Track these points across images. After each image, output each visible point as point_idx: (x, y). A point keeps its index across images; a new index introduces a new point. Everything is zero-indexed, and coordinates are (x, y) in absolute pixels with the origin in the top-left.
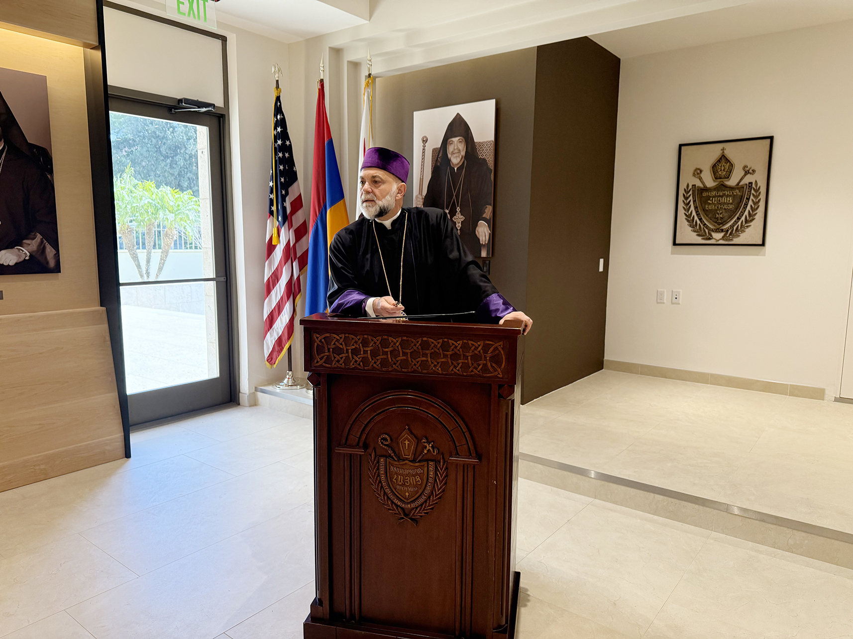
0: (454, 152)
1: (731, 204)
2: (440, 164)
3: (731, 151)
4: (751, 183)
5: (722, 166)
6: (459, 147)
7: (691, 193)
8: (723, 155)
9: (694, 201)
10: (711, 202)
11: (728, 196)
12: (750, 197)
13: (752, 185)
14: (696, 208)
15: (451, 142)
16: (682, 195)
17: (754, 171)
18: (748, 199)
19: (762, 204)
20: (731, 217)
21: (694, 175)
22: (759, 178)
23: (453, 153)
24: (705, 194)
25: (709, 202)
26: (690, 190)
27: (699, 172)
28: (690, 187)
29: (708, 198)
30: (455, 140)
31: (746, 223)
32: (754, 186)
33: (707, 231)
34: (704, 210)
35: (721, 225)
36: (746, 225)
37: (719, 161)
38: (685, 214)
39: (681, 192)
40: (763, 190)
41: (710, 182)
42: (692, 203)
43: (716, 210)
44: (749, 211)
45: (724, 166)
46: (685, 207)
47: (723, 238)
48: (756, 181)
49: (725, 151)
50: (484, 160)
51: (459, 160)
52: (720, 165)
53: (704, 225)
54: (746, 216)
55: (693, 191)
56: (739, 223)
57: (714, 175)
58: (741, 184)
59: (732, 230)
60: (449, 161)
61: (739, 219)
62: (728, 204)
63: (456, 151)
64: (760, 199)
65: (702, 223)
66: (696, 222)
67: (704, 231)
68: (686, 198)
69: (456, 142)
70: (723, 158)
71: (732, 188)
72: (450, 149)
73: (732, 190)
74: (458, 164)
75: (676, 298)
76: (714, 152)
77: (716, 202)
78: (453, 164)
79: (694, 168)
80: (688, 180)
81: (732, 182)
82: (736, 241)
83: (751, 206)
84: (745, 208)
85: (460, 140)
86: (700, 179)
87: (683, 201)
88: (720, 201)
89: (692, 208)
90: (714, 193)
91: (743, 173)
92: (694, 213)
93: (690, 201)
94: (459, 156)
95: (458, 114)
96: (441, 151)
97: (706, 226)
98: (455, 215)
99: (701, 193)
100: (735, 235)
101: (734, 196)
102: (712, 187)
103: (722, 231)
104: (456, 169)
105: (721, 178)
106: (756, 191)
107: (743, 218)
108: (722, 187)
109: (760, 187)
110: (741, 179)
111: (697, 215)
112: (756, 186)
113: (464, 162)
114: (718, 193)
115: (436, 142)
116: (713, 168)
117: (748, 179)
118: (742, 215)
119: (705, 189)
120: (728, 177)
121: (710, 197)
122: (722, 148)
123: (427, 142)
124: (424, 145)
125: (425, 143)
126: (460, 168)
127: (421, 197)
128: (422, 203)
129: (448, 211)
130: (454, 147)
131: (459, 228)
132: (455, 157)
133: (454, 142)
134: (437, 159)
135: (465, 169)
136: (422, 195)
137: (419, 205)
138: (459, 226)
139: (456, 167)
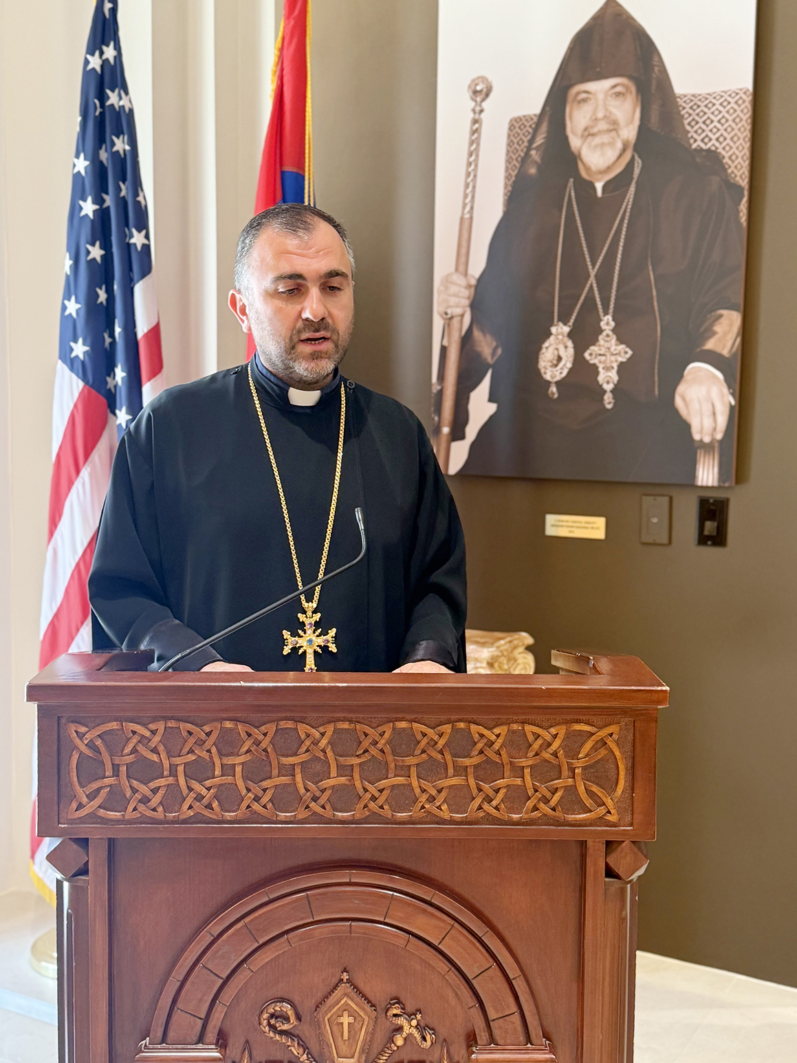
0: (595, 130)
2: (539, 167)
6: (614, 110)
23: (588, 134)
30: (599, 88)
50: (713, 157)
51: (611, 155)
60: (573, 158)
63: (603, 126)
69: (601, 96)
72: (578, 119)
74: (609, 169)
78: (588, 169)
85: (619, 89)
94: (612, 144)
95: (611, 2)
96: (545, 127)
98: (594, 341)
104: (599, 186)
113: (630, 165)
123: (487, 95)
124: (478, 109)
125: (483, 100)
126: (617, 185)
127: (461, 281)
128: (467, 302)
129: (566, 329)
130: (595, 111)
131: (608, 387)
132: (596, 146)
133: (595, 94)
134: (527, 154)
135: (632, 189)
136: (466, 274)
137: (457, 306)
138: (608, 378)
139: (598, 180)
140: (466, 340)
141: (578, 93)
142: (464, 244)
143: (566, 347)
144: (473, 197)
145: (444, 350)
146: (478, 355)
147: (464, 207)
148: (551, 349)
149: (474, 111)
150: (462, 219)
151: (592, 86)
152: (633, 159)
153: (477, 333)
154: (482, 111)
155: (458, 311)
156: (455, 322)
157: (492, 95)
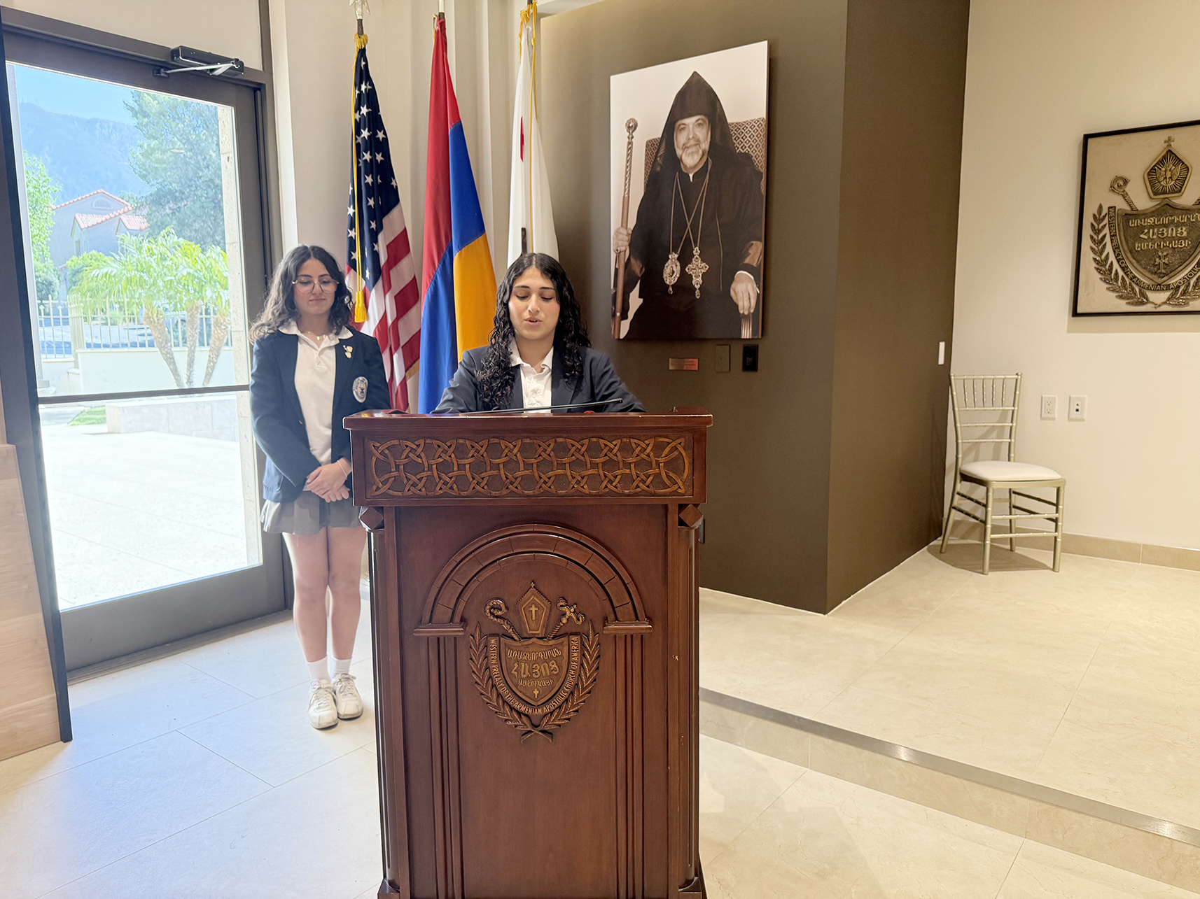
0: (689, 145)
1: (1185, 239)
2: (661, 168)
3: (1185, 144)
5: (1167, 171)
6: (697, 134)
7: (1106, 221)
8: (1169, 151)
9: (1112, 237)
10: (1145, 237)
11: (1178, 225)
14: (1115, 249)
15: (683, 126)
16: (1089, 225)
20: (1184, 263)
21: (1113, 189)
23: (685, 147)
24: (1133, 223)
25: (1142, 236)
26: (1105, 216)
28: (1105, 211)
29: (1141, 228)
30: (690, 121)
33: (1137, 289)
34: (1131, 251)
35: (1165, 278)
37: (1161, 161)
38: (1095, 259)
41: (1143, 202)
42: (1108, 239)
43: (1157, 251)
45: (1171, 170)
46: (1095, 247)
47: (1168, 301)
49: (1173, 144)
50: (747, 156)
51: (697, 158)
52: (1163, 169)
53: (1131, 279)
55: (1110, 218)
57: (1153, 187)
59: (1188, 286)
60: (678, 161)
61: (1198, 266)
62: (1180, 239)
63: (692, 142)
65: (1127, 276)
66: (1117, 273)
67: (1133, 289)
69: (691, 126)
70: (1169, 157)
71: (1186, 211)
72: (680, 139)
73: (1186, 214)
74: (696, 166)
75: (1078, 410)
76: (1151, 147)
77: (1155, 237)
78: (686, 166)
79: (1113, 178)
80: (1101, 198)
81: (1187, 199)
82: (1194, 305)
85: (700, 122)
86: (1124, 196)
87: (1092, 237)
88: (1163, 234)
90: (1151, 221)
92: (1112, 258)
94: (697, 152)
95: (695, 73)
96: (663, 144)
97: (1135, 280)
98: (690, 262)
99: (1126, 222)
100: (1193, 294)
101: (1191, 225)
102: (1147, 209)
103: (1167, 288)
104: (691, 175)
105: (1164, 193)
111: (1118, 261)
113: (706, 163)
114: (1159, 221)
119: (1134, 214)
120: (1178, 190)
121: (1144, 227)
122: (1167, 139)
123: (635, 129)
124: (630, 136)
125: (633, 132)
126: (700, 174)
127: (624, 231)
128: (627, 243)
129: (677, 255)
130: (688, 135)
131: (698, 286)
132: (689, 154)
133: (688, 125)
134: (655, 159)
135: (708, 176)
136: (627, 227)
137: (622, 246)
138: (697, 282)
139: (691, 173)
140: (627, 264)
141: (680, 125)
142: (625, 211)
143: (676, 266)
144: (629, 185)
145: (617, 271)
146: (634, 272)
147: (625, 191)
148: (669, 267)
150: (624, 197)
151: (688, 121)
152: (707, 160)
153: (633, 261)
154: (633, 137)
155: (624, 248)
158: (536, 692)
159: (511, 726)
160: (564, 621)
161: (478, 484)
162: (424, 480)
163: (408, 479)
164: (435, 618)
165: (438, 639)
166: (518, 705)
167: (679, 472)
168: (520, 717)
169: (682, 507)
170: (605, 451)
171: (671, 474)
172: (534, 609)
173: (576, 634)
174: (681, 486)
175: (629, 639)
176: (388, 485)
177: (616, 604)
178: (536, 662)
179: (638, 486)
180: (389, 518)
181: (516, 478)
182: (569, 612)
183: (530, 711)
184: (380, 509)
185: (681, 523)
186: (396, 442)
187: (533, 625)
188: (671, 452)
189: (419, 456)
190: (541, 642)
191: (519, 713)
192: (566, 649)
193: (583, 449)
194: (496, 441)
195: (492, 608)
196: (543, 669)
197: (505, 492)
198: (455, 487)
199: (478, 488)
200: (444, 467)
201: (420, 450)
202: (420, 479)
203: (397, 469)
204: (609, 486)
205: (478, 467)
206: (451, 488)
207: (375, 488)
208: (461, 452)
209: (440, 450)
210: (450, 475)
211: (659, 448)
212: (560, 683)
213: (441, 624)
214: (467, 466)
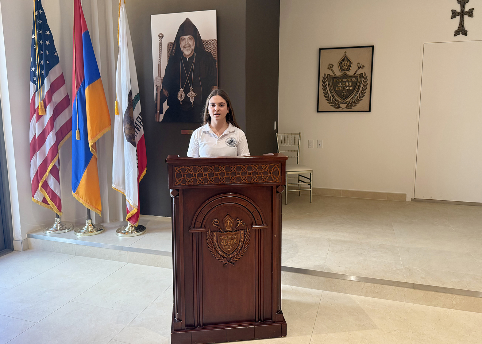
0: (186, 46)
1: (351, 86)
2: (175, 54)
3: (350, 54)
4: (362, 74)
5: (345, 62)
6: (189, 42)
7: (327, 79)
8: (346, 56)
9: (328, 85)
10: (339, 85)
11: (349, 82)
12: (361, 82)
13: (363, 75)
14: (330, 89)
15: (183, 39)
16: (322, 80)
17: (363, 66)
18: (360, 83)
19: (368, 86)
20: (350, 95)
21: (328, 68)
22: (366, 71)
23: (184, 47)
24: (335, 80)
25: (338, 85)
26: (326, 78)
27: (331, 66)
28: (326, 76)
29: (338, 82)
30: (186, 37)
31: (360, 98)
32: (363, 76)
33: (337, 103)
34: (335, 90)
35: (345, 100)
36: (360, 99)
37: (343, 60)
38: (324, 92)
39: (321, 79)
40: (369, 78)
41: (338, 73)
42: (327, 86)
43: (343, 90)
44: (361, 90)
45: (346, 63)
46: (324, 88)
47: (346, 107)
48: (365, 73)
49: (347, 54)
50: (210, 53)
51: (190, 52)
52: (344, 62)
53: (335, 100)
54: (360, 94)
55: (328, 78)
56: (356, 98)
57: (341, 68)
58: (356, 74)
59: (352, 102)
60: (182, 52)
61: (355, 95)
62: (349, 86)
63: (187, 46)
64: (367, 83)
65: (334, 98)
66: (330, 98)
67: (335, 103)
68: (324, 83)
69: (187, 39)
70: (346, 58)
71: (351, 77)
72: (182, 44)
73: (351, 78)
74: (189, 55)
75: (320, 145)
76: (340, 55)
77: (342, 85)
78: (185, 55)
79: (328, 64)
80: (325, 71)
81: (351, 73)
82: (354, 109)
83: (362, 88)
84: (359, 89)
85: (190, 38)
86: (332, 71)
87: (322, 85)
88: (344, 85)
89: (328, 89)
90: (341, 80)
91: (357, 68)
92: (329, 92)
93: (326, 84)
94: (190, 50)
95: (187, 18)
96: (175, 45)
97: (336, 100)
98: (189, 92)
99: (333, 79)
100: (353, 105)
101: (352, 82)
102: (339, 76)
103: (346, 103)
104: (187, 58)
105: (344, 71)
106: (365, 78)
107: (358, 95)
108: (345, 76)
109: (367, 76)
110: (356, 72)
111: (331, 93)
112: (365, 76)
113: (194, 54)
114: (343, 80)
115: (170, 37)
116: (340, 64)
117: (360, 71)
118: (358, 93)
119: (335, 77)
120: (348, 70)
121: (339, 82)
122: (345, 52)
123: (163, 38)
124: (161, 40)
125: (162, 39)
126: (191, 58)
127: (160, 78)
128: (161, 83)
129: (183, 89)
130: (186, 43)
131: (192, 102)
132: (186, 50)
133: (185, 39)
134: (172, 51)
135: (194, 59)
136: (160, 77)
137: (159, 84)
138: (192, 100)
139: (187, 57)
140: (162, 91)
141: (182, 38)
142: (160, 70)
143: (183, 93)
144: (161, 60)
145: (157, 94)
146: (164, 95)
147: (159, 62)
148: (180, 94)
149: (160, 41)
150: (159, 64)
151: (185, 37)
152: (194, 53)
153: (164, 90)
154: (162, 41)
155: (159, 85)
156: (159, 87)
157: (163, 37)
158: (229, 250)
159: (220, 261)
160: (239, 225)
161: (211, 180)
162: (193, 180)
163: (187, 179)
164: (195, 226)
165: (196, 233)
166: (223, 254)
167: (277, 176)
168: (224, 258)
169: (277, 187)
170: (253, 169)
171: (274, 176)
172: (228, 222)
173: (242, 230)
174: (278, 180)
175: (260, 230)
176: (180, 182)
177: (256, 219)
178: (229, 239)
179: (263, 180)
180: (180, 193)
181: (224, 178)
182: (240, 223)
183: (227, 256)
184: (178, 190)
185: (277, 192)
186: (183, 167)
187: (228, 227)
188: (274, 169)
189: (191, 172)
190: (231, 233)
191: (223, 257)
192: (239, 235)
193: (246, 168)
194: (217, 166)
195: (214, 222)
196: (231, 242)
197: (220, 183)
198: (203, 182)
199: (211, 182)
200: (200, 175)
201: (192, 169)
202: (192, 179)
203: (184, 176)
204: (254, 180)
205: (211, 175)
206: (202, 182)
207: (176, 183)
208: (205, 170)
209: (199, 169)
210: (202, 178)
211: (270, 168)
212: (237, 246)
213: (197, 228)
214: (207, 175)
